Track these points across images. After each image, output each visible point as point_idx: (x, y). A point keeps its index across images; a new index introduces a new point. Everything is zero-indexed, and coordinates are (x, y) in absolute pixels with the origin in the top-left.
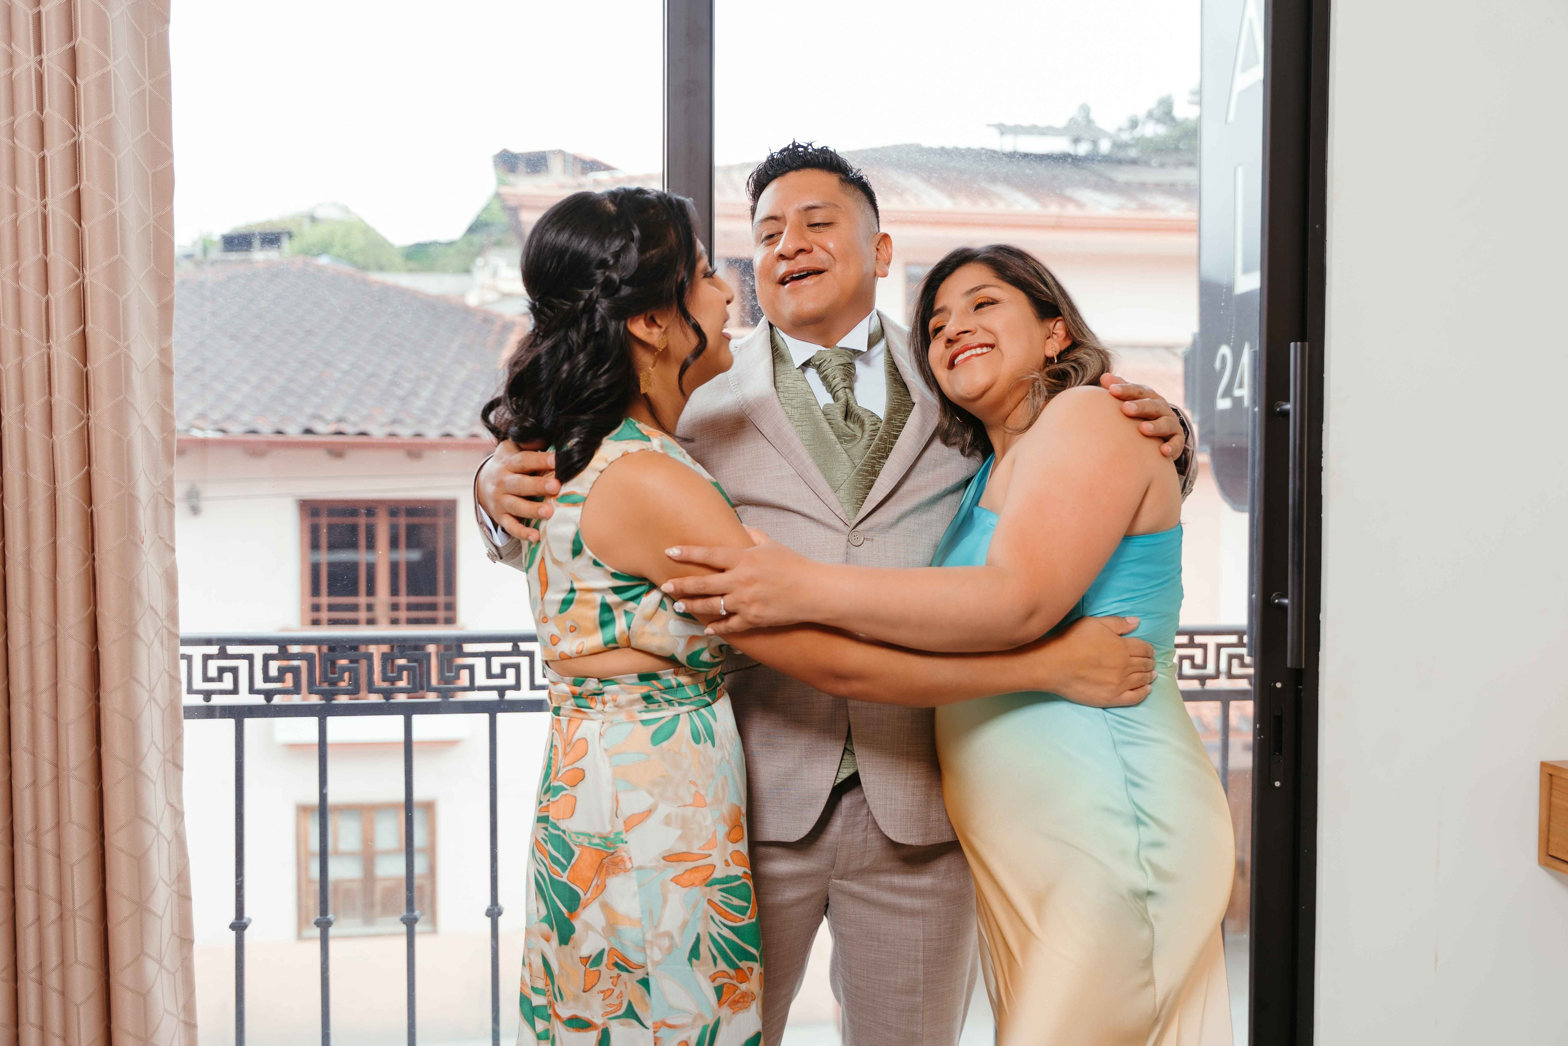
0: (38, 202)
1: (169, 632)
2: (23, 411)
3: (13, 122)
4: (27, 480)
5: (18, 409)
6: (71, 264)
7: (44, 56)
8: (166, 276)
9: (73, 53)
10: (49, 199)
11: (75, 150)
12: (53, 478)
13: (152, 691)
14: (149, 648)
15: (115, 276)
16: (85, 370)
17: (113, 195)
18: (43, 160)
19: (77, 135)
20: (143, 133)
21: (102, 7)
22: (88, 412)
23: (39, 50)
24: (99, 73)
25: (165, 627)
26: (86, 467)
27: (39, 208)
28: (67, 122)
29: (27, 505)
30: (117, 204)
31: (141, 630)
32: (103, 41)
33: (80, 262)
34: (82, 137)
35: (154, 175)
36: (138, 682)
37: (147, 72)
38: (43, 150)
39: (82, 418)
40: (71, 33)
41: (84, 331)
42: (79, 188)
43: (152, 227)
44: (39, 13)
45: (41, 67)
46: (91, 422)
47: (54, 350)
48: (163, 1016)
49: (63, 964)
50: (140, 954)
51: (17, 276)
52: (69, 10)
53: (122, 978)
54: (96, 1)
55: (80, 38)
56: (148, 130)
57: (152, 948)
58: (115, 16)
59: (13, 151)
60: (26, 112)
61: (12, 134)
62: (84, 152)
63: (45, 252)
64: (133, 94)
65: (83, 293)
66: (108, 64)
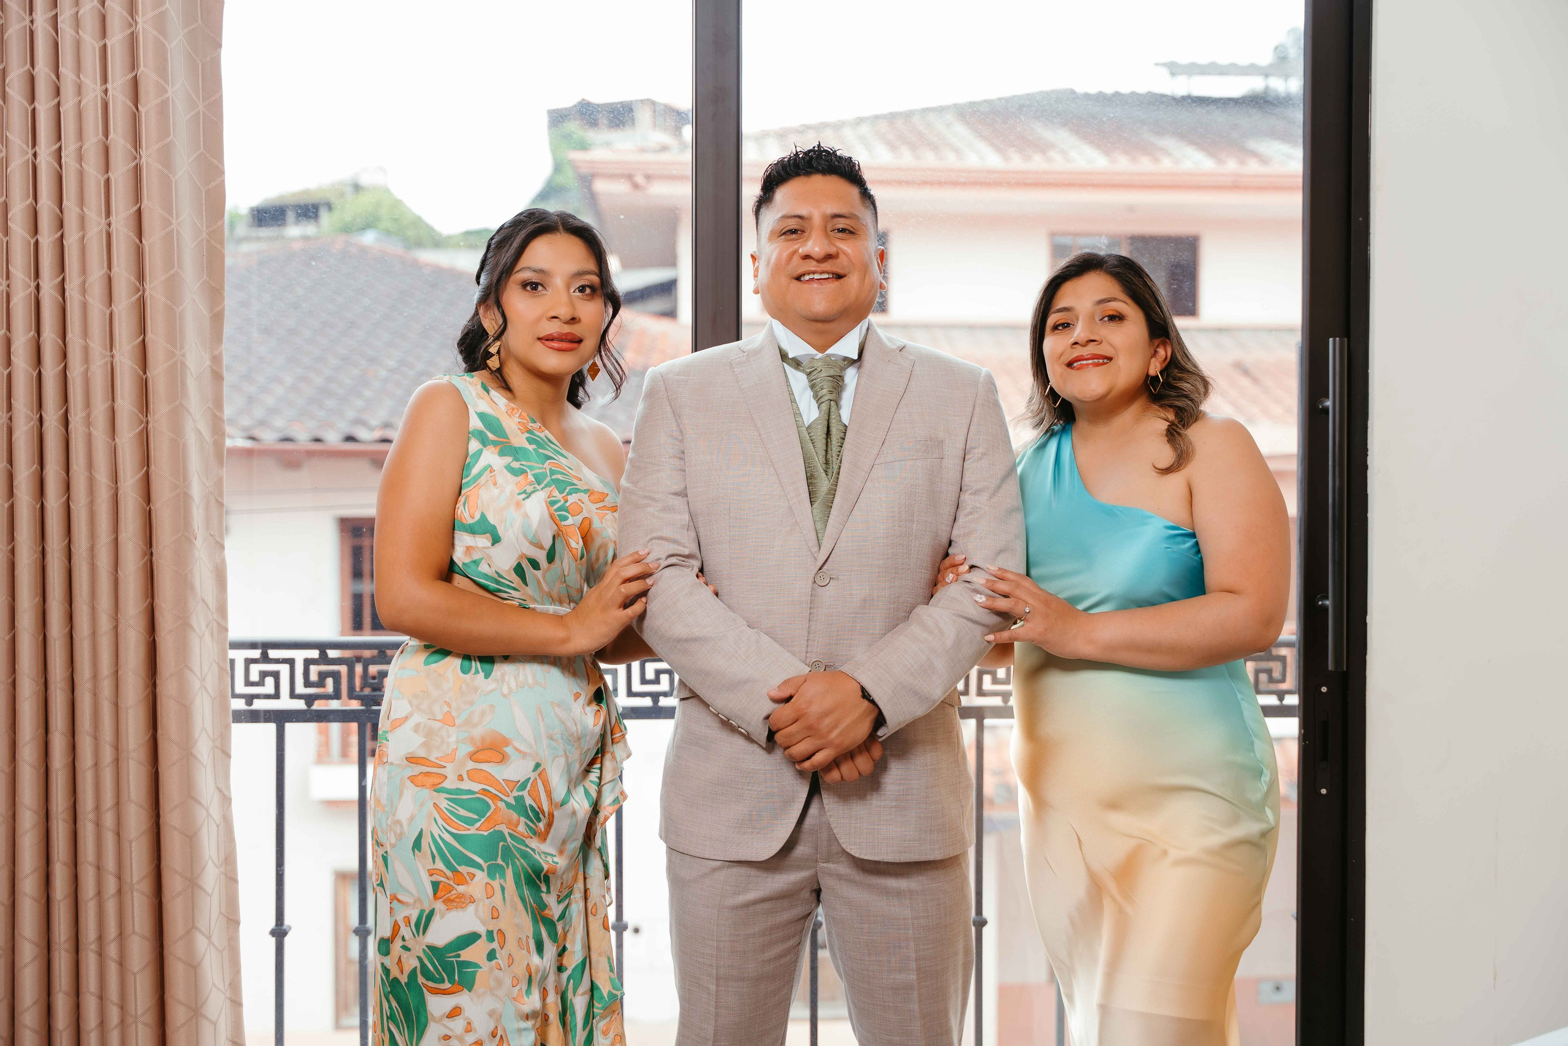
0: (103, 221)
1: (219, 624)
2: (88, 416)
3: (81, 147)
4: (91, 481)
5: (84, 414)
6: (133, 279)
7: (109, 86)
8: (218, 287)
9: (135, 83)
10: (113, 219)
11: (137, 172)
12: (115, 478)
13: (203, 680)
14: (201, 638)
15: (173, 287)
16: (144, 377)
17: (169, 211)
18: (108, 181)
19: (138, 157)
20: (197, 153)
21: (161, 38)
22: (147, 416)
23: (105, 80)
24: (159, 101)
25: (215, 620)
26: (145, 468)
27: (104, 227)
28: (129, 146)
29: (92, 503)
30: (174, 221)
31: (194, 622)
32: (162, 70)
33: (141, 276)
34: (144, 160)
35: (207, 192)
36: (191, 670)
37: (201, 95)
38: (108, 172)
39: (142, 422)
40: (133, 64)
41: (144, 341)
42: (140, 208)
43: (205, 241)
44: (105, 45)
45: (106, 95)
46: (150, 426)
47: (117, 359)
48: (211, 990)
49: (121, 935)
50: (191, 928)
51: (84, 291)
52: (132, 42)
53: (175, 950)
54: (156, 33)
55: (142, 68)
56: (202, 149)
57: (202, 924)
58: (173, 45)
59: (81, 174)
60: (93, 137)
61: (80, 158)
62: (145, 173)
63: (110, 267)
64: (188, 117)
65: (144, 305)
66: (166, 91)
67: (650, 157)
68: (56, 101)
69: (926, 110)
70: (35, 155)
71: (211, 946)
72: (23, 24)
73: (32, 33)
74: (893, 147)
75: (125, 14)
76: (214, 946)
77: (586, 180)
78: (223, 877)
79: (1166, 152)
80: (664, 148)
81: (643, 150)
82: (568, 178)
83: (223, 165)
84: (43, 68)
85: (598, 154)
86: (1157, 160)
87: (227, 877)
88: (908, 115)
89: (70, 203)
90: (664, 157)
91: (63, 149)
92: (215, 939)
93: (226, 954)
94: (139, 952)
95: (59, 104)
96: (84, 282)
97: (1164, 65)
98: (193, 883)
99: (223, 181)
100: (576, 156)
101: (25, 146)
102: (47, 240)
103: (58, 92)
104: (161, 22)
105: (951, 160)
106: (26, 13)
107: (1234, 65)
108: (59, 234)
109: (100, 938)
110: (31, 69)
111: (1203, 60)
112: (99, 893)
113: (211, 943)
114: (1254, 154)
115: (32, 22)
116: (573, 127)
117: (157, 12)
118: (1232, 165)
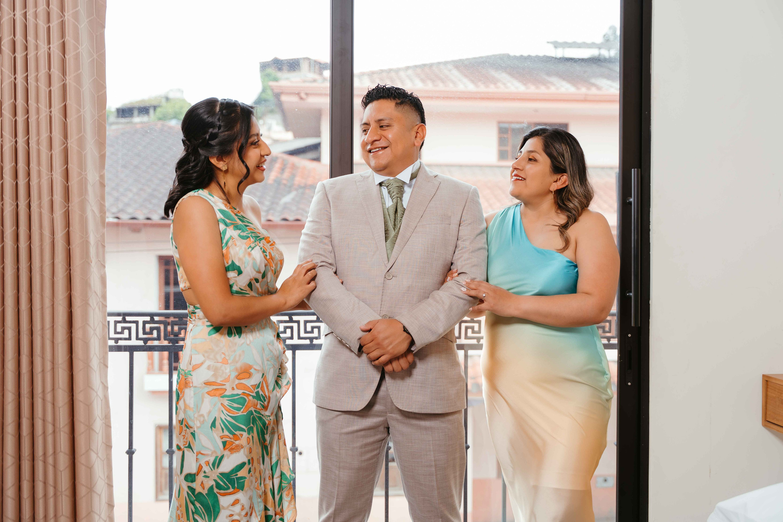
0: (48, 110)
1: (103, 304)
2: (40, 203)
3: (37, 75)
4: (41, 235)
5: (38, 203)
6: (62, 138)
7: (51, 46)
8: (103, 142)
9: (64, 45)
10: (52, 109)
11: (64, 87)
12: (53, 233)
13: (95, 330)
14: (94, 310)
15: (81, 142)
16: (67, 185)
17: (80, 105)
18: (50, 91)
19: (65, 80)
20: (93, 78)
21: (76, 23)
22: (68, 204)
23: (49, 43)
24: (75, 53)
25: (101, 302)
26: (67, 229)
27: (48, 113)
28: (61, 75)
30: (82, 110)
31: (91, 302)
32: (77, 38)
33: (66, 137)
34: (67, 81)
35: (98, 97)
36: (89, 325)
37: (95, 51)
38: (50, 87)
39: (66, 207)
40: (63, 34)
41: (67, 167)
42: (65, 104)
43: (97, 120)
44: (49, 26)
45: (50, 50)
46: (70, 208)
47: (54, 176)
48: (98, 479)
49: (55, 453)
50: (89, 449)
51: (38, 143)
52: (62, 25)
53: (81, 460)
54: (73, 20)
55: (67, 37)
56: (95, 77)
57: (94, 447)
58: (82, 26)
59: (37, 88)
60: (43, 71)
61: (37, 80)
62: (68, 88)
63: (51, 132)
64: (89, 61)
65: (67, 150)
66: (79, 49)
67: (307, 84)
68: (25, 53)
69: (439, 63)
70: (15, 79)
71: (98, 458)
72: (10, 16)
73: (14, 20)
74: (423, 81)
75: (59, 11)
76: (100, 458)
77: (277, 96)
78: (104, 425)
79: (552, 84)
80: (314, 81)
81: (304, 81)
82: (269, 95)
83: (106, 84)
84: (19, 37)
85: (283, 83)
86: (548, 88)
87: (106, 425)
88: (431, 65)
89: (32, 101)
90: (315, 85)
91: (29, 76)
92: (100, 455)
93: (105, 462)
94: (63, 461)
95: (27, 54)
96: (38, 139)
97: (551, 43)
98: (90, 428)
99: (105, 93)
100: (272, 84)
101: (10, 75)
102: (20, 119)
103: (26, 48)
104: (76, 16)
105: (451, 87)
106: (11, 11)
107: (584, 43)
108: (27, 116)
109: (45, 454)
110: (14, 38)
111: (570, 41)
112: (44, 433)
113: (98, 456)
114: (594, 85)
115: (14, 15)
116: (270, 71)
117: (74, 10)
118: (583, 90)
